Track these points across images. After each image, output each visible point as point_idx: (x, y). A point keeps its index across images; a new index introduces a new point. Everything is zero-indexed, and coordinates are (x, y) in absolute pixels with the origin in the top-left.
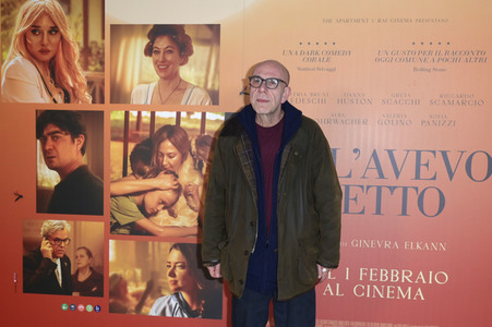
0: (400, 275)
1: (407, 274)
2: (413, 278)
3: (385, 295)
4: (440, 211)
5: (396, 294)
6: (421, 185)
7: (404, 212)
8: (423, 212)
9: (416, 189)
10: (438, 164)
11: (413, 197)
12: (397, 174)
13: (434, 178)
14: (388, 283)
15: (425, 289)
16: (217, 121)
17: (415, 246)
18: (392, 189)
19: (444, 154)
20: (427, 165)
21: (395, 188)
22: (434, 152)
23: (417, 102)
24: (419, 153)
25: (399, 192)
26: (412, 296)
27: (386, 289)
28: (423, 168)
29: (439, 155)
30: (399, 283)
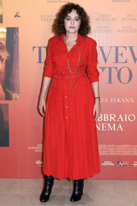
0: (109, 117)
1: (113, 116)
2: (116, 119)
3: (101, 129)
4: (130, 80)
5: (107, 128)
6: (119, 66)
7: (110, 82)
8: (120, 81)
9: (116, 68)
10: (127, 54)
11: (114, 73)
12: (106, 60)
13: (126, 62)
14: (103, 122)
15: (123, 124)
16: (2, 32)
17: (116, 100)
18: (103, 69)
19: (131, 48)
20: (122, 55)
21: (105, 68)
22: (125, 47)
23: (115, 19)
24: (117, 48)
25: (107, 70)
26: (116, 128)
27: (101, 125)
28: (119, 56)
29: (128, 49)
30: (109, 122)
